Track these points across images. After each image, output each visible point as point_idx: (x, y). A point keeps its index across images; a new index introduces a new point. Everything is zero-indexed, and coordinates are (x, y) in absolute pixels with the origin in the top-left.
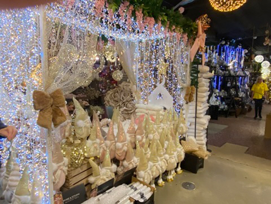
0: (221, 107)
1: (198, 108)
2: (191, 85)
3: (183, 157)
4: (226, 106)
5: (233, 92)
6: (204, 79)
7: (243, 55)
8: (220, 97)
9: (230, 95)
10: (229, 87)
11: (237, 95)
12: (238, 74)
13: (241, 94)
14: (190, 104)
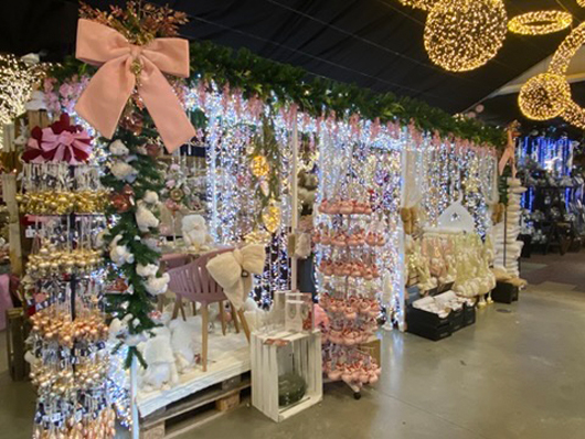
0: (535, 238)
1: (508, 230)
2: (500, 202)
3: (494, 284)
4: (544, 237)
5: (554, 213)
6: (514, 196)
7: (571, 151)
8: (533, 220)
9: (550, 217)
10: (548, 205)
11: (562, 219)
12: (562, 183)
13: (570, 217)
14: (497, 225)
